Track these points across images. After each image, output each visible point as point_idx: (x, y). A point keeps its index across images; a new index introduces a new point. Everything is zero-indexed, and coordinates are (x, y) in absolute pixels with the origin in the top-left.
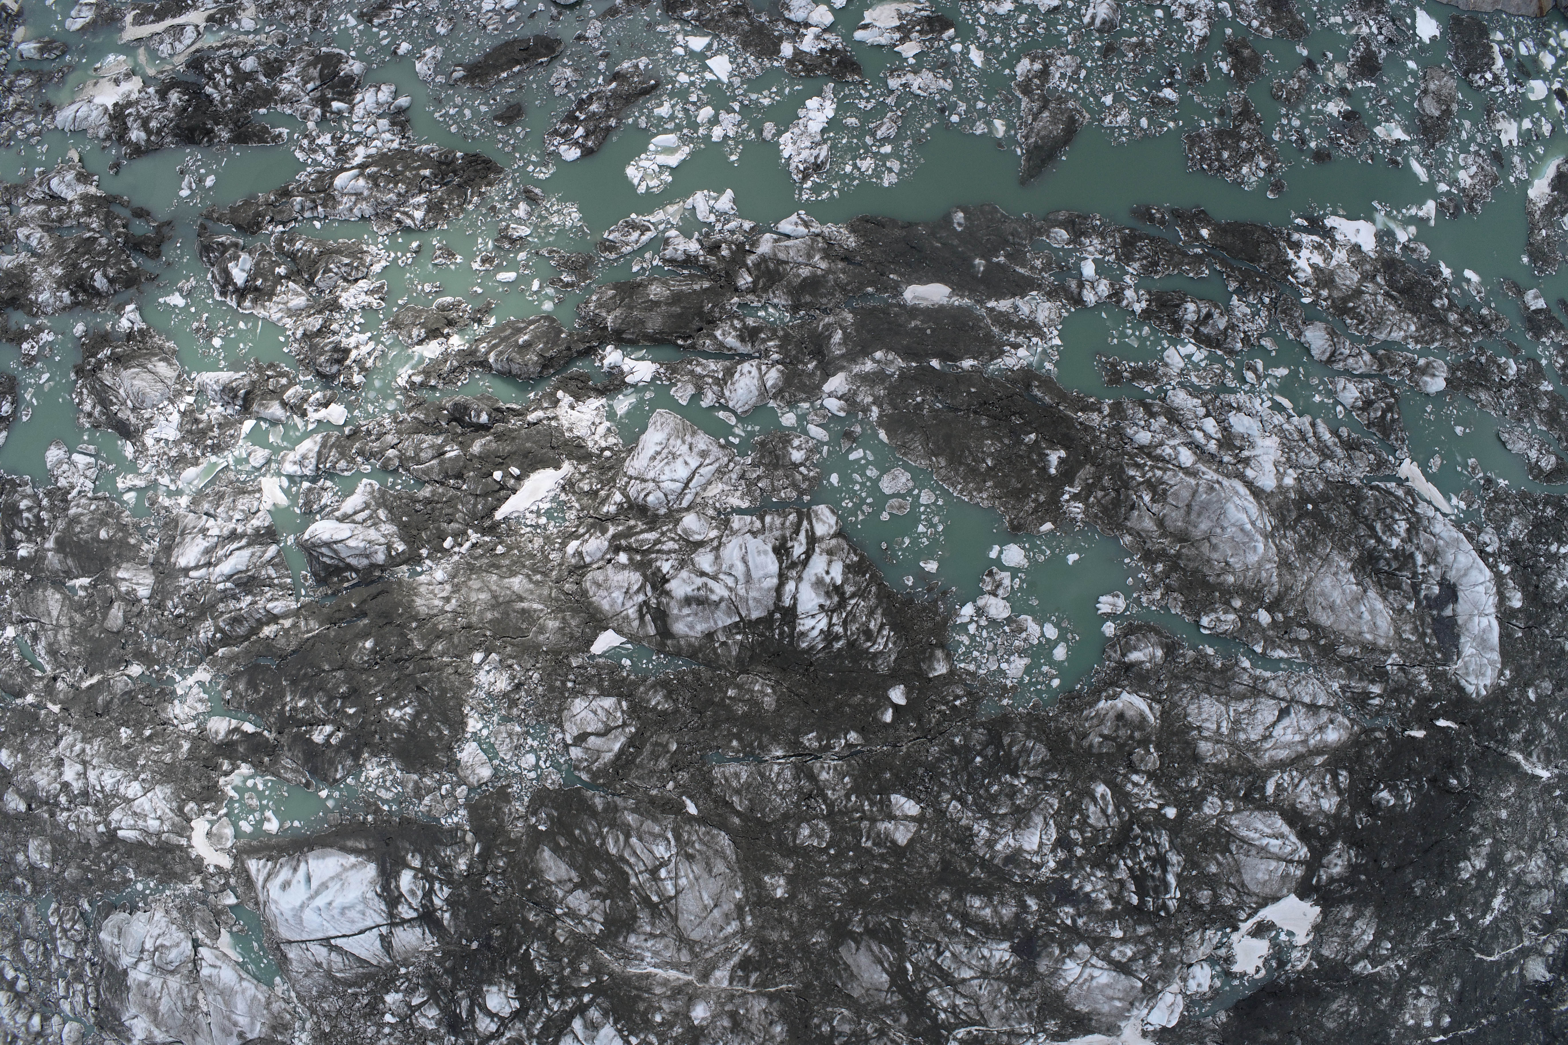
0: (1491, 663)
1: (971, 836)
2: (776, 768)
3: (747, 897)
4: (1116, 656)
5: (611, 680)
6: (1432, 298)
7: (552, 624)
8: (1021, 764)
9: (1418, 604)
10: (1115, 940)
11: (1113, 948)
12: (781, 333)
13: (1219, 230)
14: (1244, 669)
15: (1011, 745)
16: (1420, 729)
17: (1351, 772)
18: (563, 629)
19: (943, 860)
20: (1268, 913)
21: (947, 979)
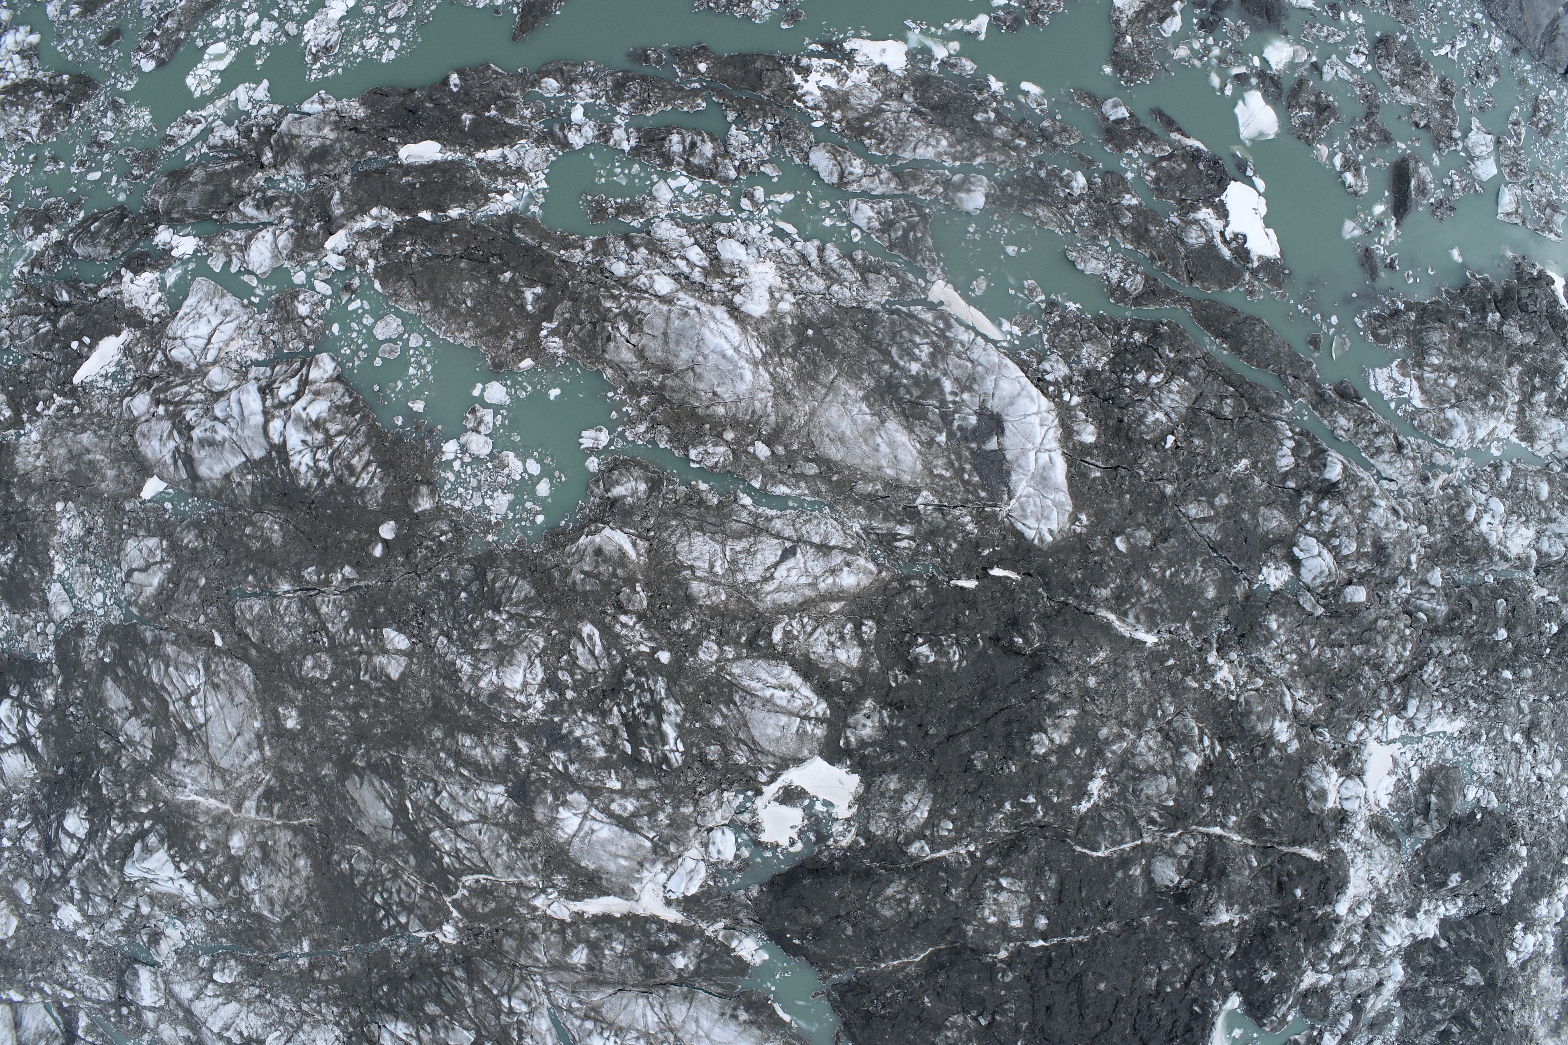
0: (1058, 505)
1: (456, 671)
2: (285, 602)
3: (265, 727)
4: (599, 490)
5: (157, 523)
6: (975, 112)
7: (111, 473)
8: (503, 600)
9: (951, 435)
10: (612, 791)
11: (613, 801)
12: (293, 200)
13: (719, 62)
14: (744, 506)
15: (494, 581)
16: (969, 578)
17: (880, 622)
18: (118, 476)
19: (433, 696)
20: (793, 776)
21: (446, 819)
